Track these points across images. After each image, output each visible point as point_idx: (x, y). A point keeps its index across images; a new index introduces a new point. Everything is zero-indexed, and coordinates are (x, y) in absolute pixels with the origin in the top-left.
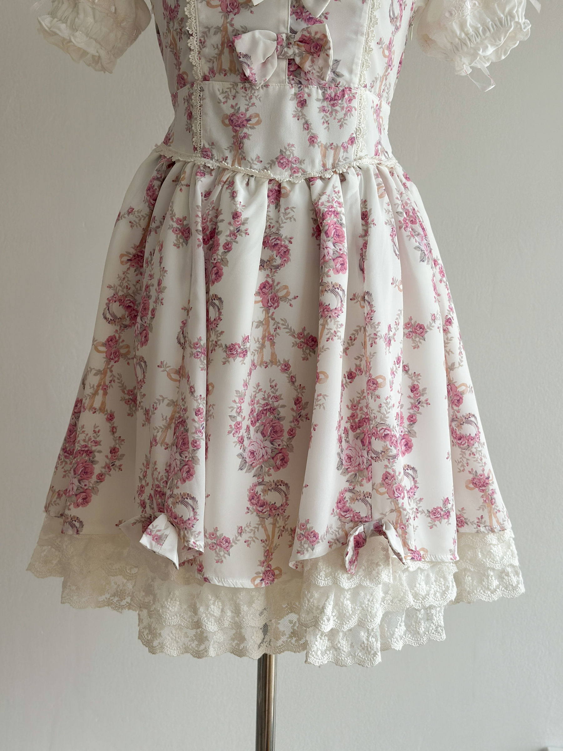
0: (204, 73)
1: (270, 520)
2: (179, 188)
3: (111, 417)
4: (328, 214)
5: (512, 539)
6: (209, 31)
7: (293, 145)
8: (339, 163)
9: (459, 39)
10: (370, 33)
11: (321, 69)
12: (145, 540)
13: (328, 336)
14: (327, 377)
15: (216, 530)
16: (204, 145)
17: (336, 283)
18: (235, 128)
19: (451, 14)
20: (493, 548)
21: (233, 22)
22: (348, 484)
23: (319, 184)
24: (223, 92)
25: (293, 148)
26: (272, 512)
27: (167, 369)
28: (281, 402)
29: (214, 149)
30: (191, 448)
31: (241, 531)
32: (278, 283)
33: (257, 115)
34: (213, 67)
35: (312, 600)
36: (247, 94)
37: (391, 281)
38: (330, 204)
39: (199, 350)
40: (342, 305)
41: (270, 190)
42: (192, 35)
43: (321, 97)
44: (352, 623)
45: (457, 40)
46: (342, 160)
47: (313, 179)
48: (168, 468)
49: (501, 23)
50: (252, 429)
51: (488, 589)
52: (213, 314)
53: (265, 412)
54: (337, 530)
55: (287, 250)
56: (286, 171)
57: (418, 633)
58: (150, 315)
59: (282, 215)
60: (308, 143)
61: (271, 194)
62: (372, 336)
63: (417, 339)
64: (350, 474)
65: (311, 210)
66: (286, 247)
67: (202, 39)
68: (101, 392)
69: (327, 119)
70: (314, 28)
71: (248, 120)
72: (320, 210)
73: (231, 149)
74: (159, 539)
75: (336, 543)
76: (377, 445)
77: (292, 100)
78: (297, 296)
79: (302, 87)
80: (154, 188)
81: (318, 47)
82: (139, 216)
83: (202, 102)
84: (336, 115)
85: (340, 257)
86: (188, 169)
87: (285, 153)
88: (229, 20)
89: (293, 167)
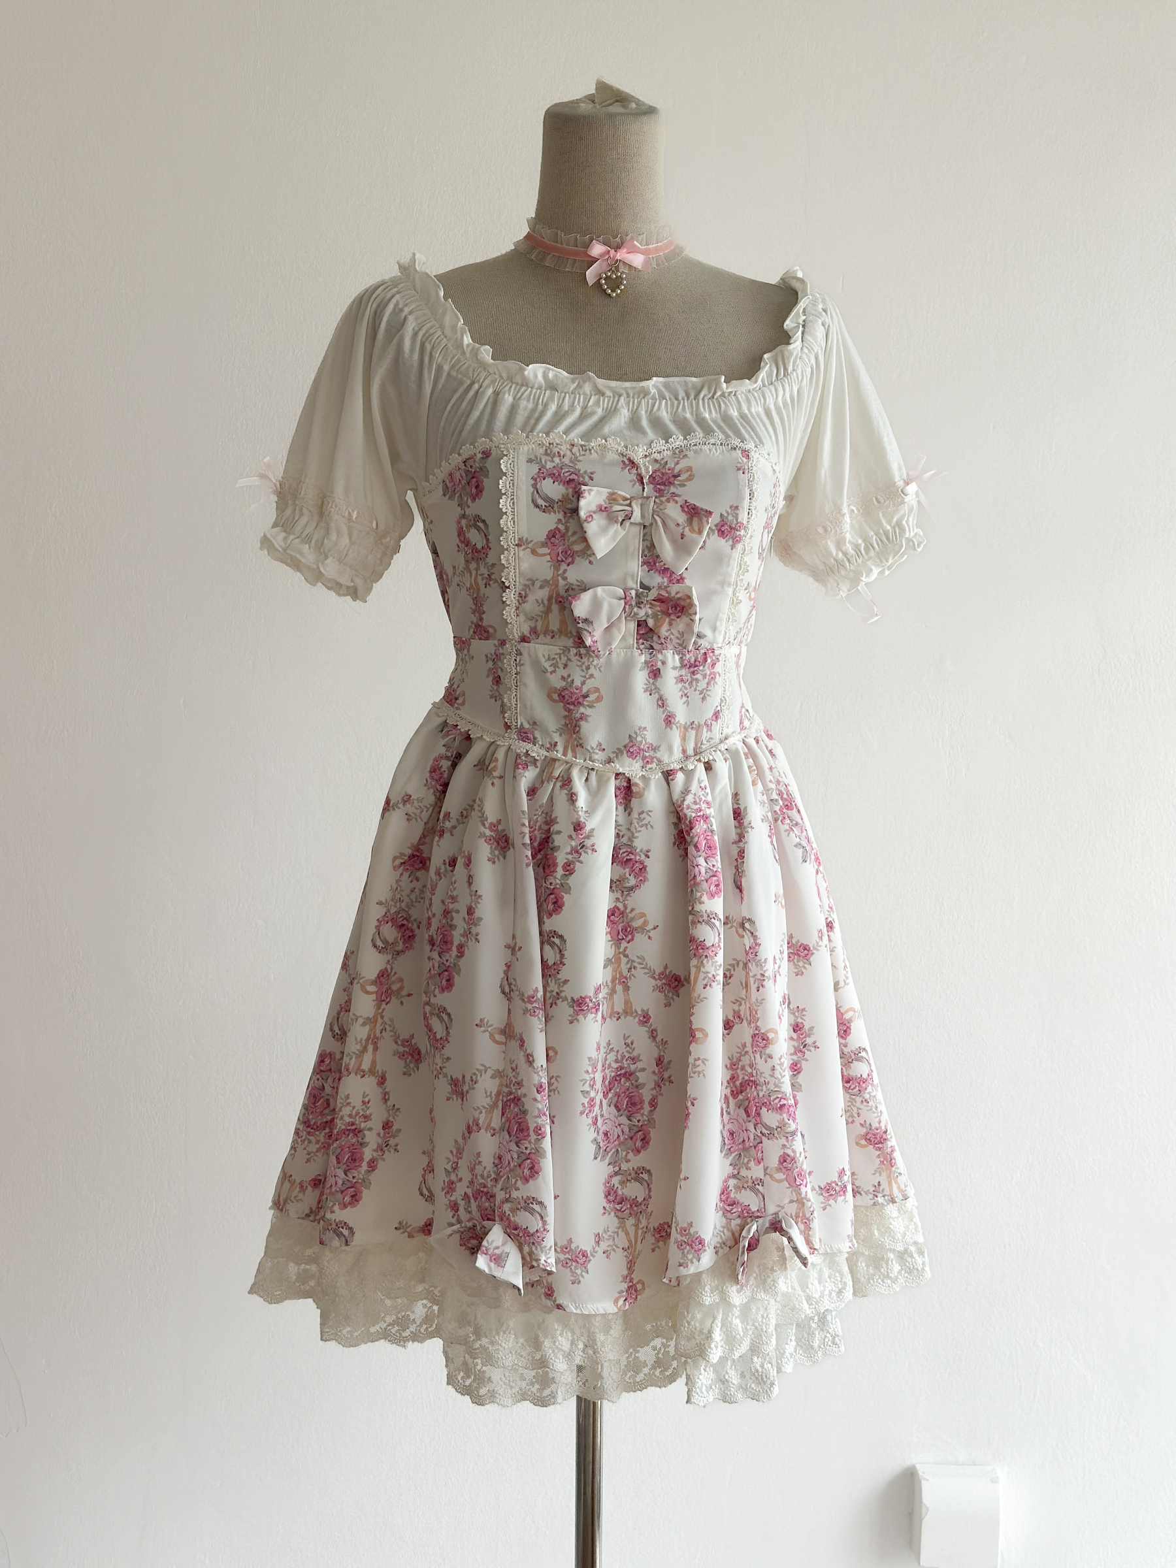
0: (523, 633)
1: (632, 1221)
2: (491, 782)
3: (382, 1081)
4: (696, 820)
5: (914, 1208)
6: (533, 585)
7: (645, 728)
8: (703, 747)
9: (835, 559)
10: (739, 582)
11: (682, 634)
12: (482, 1262)
13: (705, 982)
14: (706, 1035)
15: (570, 1241)
16: (522, 724)
17: (711, 911)
18: (567, 705)
19: (826, 531)
20: (893, 1222)
21: (566, 575)
22: (731, 1167)
23: (680, 777)
24: (549, 659)
25: (645, 732)
26: (633, 1210)
27: (489, 1029)
28: (639, 1065)
29: (536, 730)
30: (533, 1137)
31: (598, 1239)
32: (632, 910)
33: (597, 690)
34: (536, 627)
35: (693, 1323)
36: (583, 663)
37: (774, 898)
38: (698, 806)
39: (535, 1005)
40: (719, 941)
41: (617, 788)
42: (508, 587)
43: (678, 664)
44: (744, 1348)
45: (832, 560)
46: (706, 744)
47: (671, 772)
48: (496, 1161)
49: (888, 539)
50: (605, 1102)
51: (888, 1277)
52: (551, 956)
53: (618, 1079)
54: (722, 1229)
55: (643, 867)
56: (636, 762)
57: (812, 1347)
58: (454, 952)
59: (635, 822)
60: (664, 724)
61: (618, 793)
62: (759, 977)
63: (801, 964)
64: (733, 1155)
65: (672, 812)
66: (642, 863)
67: (523, 593)
68: (370, 1048)
69: (686, 692)
70: (675, 589)
71: (586, 696)
72: (686, 815)
73: (561, 731)
74: (498, 1260)
75: (722, 1248)
76: (770, 1118)
77: (643, 670)
78: (657, 926)
79: (654, 653)
80: (443, 770)
81: (678, 609)
82: (420, 806)
83: (518, 668)
84: (697, 686)
85: (714, 876)
86: (500, 755)
87: (636, 739)
88: (561, 572)
89: (645, 755)
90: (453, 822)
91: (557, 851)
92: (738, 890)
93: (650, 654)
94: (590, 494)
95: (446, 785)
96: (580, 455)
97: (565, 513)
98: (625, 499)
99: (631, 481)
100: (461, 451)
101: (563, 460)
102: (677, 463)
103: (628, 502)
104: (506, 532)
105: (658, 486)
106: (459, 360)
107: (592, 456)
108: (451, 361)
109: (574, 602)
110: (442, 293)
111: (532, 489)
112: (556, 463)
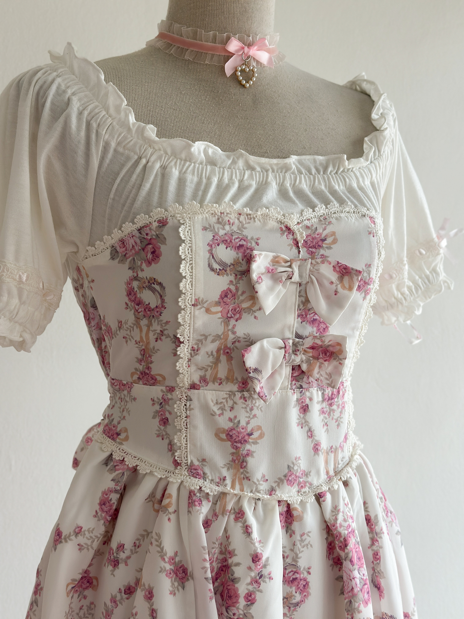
0: (193, 381)
2: (167, 518)
6: (206, 340)
11: (330, 375)
16: (192, 462)
17: (367, 618)
18: (235, 444)
21: (235, 330)
23: (328, 497)
24: (217, 403)
25: (299, 461)
29: (205, 466)
33: (259, 428)
34: (205, 375)
36: (248, 405)
38: (348, 523)
41: (281, 514)
42: (183, 342)
45: (394, 299)
47: (322, 495)
55: (306, 584)
56: (294, 488)
59: (298, 543)
60: (313, 452)
61: (282, 518)
66: (305, 580)
67: (196, 347)
69: (326, 421)
70: (327, 338)
71: (250, 435)
72: (340, 534)
73: (229, 466)
77: (295, 407)
79: (303, 391)
80: (112, 502)
81: (328, 354)
82: (91, 537)
83: (188, 412)
84: (334, 415)
86: (173, 491)
87: (293, 468)
88: (230, 327)
89: (300, 481)
90: (127, 553)
91: (238, 582)
92: (376, 589)
93: (301, 393)
94: (259, 258)
95: (115, 515)
96: (246, 223)
97: (236, 275)
98: (287, 262)
99: (289, 245)
100: (136, 220)
101: (232, 228)
102: (325, 229)
103: (289, 264)
104: (184, 294)
105: (310, 249)
106: (125, 138)
107: (256, 224)
108: (118, 137)
109: (246, 355)
110: (103, 77)
111: (208, 255)
112: (227, 230)
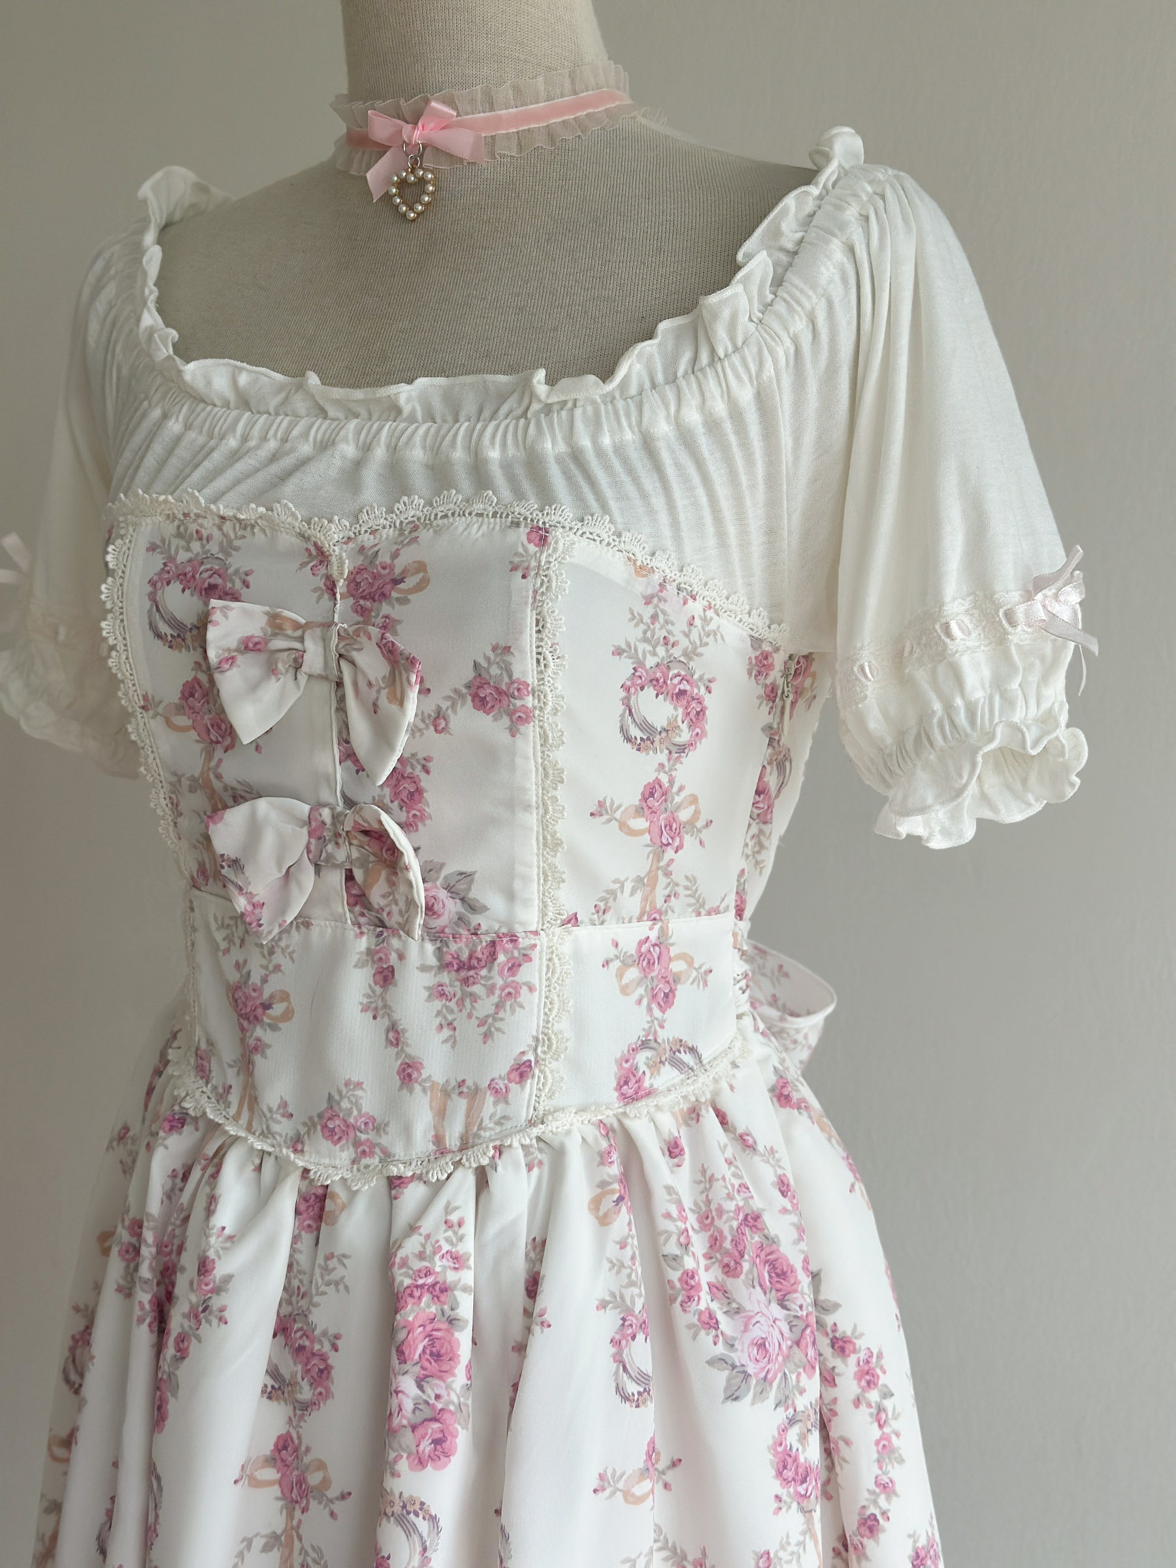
0: (191, 871)
4: (411, 1295)
6: (180, 783)
7: (359, 1085)
8: (482, 1133)
10: (548, 802)
16: (199, 1040)
17: (411, 1496)
18: (241, 1020)
21: (220, 770)
24: (222, 925)
25: (359, 1093)
29: (213, 1056)
32: (310, 1449)
33: (285, 996)
38: (431, 1262)
40: (425, 1561)
41: (301, 1197)
43: (432, 960)
46: (491, 1125)
47: (398, 1182)
55: (326, 1368)
56: (342, 1149)
59: (322, 1269)
60: (396, 1080)
61: (303, 1207)
66: (323, 1358)
67: (174, 797)
69: (450, 1017)
71: (267, 1006)
73: (238, 1067)
77: (362, 967)
78: (350, 1494)
79: (385, 934)
85: (434, 1419)
87: (339, 1103)
88: (213, 763)
89: (360, 1138)
93: (377, 937)
94: (226, 616)
96: (236, 537)
98: (297, 626)
99: (313, 591)
102: (401, 555)
103: (299, 633)
111: (148, 604)
112: (195, 552)
